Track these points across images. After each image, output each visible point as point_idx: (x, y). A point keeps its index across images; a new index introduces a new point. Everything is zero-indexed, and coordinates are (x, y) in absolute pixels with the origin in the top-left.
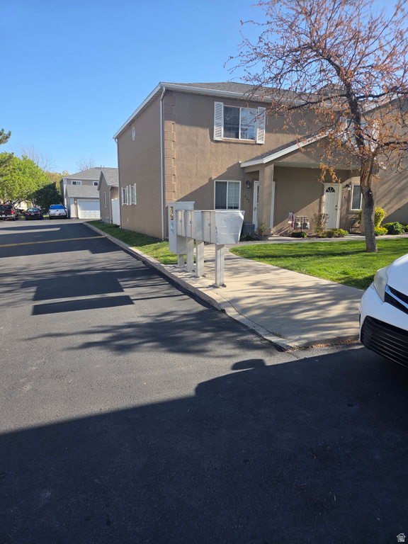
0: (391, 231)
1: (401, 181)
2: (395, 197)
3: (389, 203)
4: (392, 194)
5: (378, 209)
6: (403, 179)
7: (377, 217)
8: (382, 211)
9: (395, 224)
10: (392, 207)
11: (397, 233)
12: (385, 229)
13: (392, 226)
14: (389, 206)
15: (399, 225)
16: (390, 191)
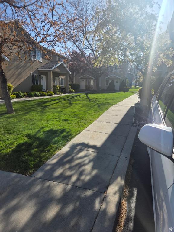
0: (18, 96)
1: (18, 70)
2: (16, 78)
3: (14, 81)
4: (15, 76)
5: (9, 84)
6: (19, 69)
7: (10, 89)
8: (11, 85)
9: (19, 93)
10: (16, 84)
11: (21, 97)
12: (14, 95)
13: (18, 94)
14: (14, 83)
15: (22, 93)
16: (13, 75)
